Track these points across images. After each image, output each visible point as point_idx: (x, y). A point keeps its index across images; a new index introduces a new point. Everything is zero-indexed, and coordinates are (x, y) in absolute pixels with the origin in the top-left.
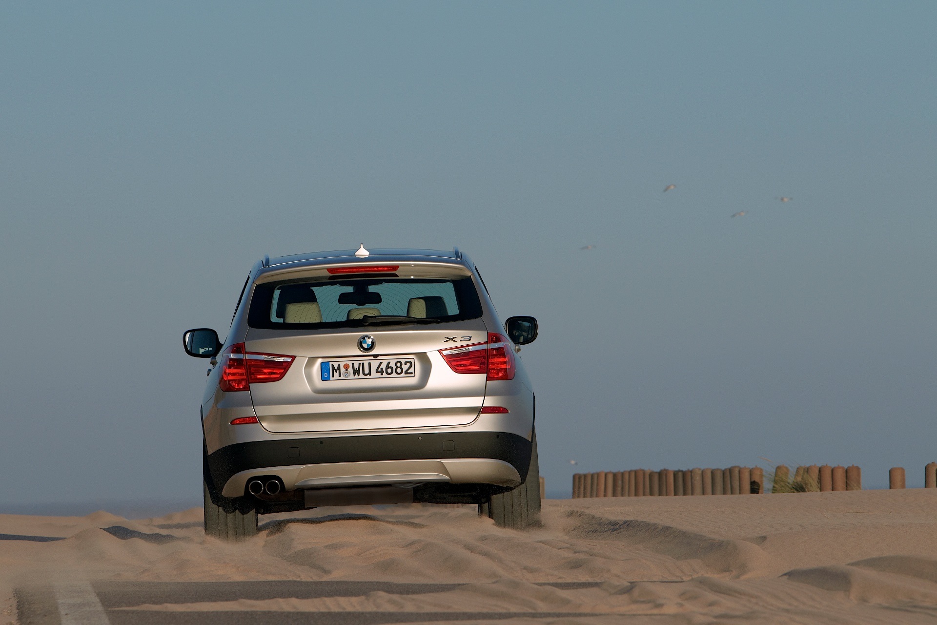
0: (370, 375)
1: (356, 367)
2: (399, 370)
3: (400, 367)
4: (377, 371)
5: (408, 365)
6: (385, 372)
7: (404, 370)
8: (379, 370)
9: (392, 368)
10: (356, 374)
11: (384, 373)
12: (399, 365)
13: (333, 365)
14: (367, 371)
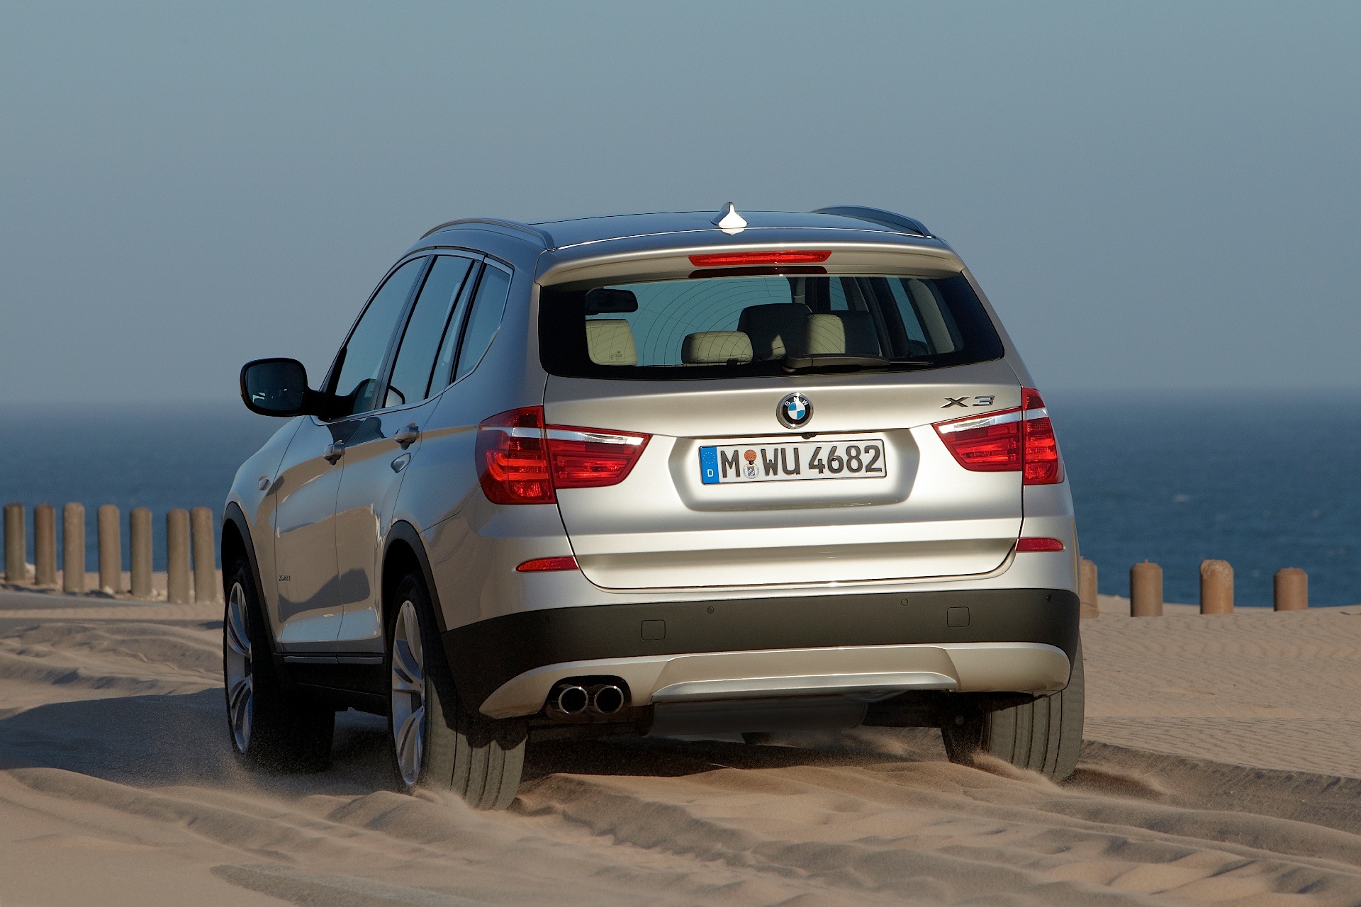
0: (798, 473)
1: (770, 456)
2: (854, 464)
3: (857, 458)
4: (812, 466)
5: (872, 452)
6: (826, 466)
7: (865, 463)
8: (816, 463)
9: (840, 460)
10: (771, 470)
11: (826, 470)
12: (853, 453)
13: (723, 453)
14: (791, 466)
